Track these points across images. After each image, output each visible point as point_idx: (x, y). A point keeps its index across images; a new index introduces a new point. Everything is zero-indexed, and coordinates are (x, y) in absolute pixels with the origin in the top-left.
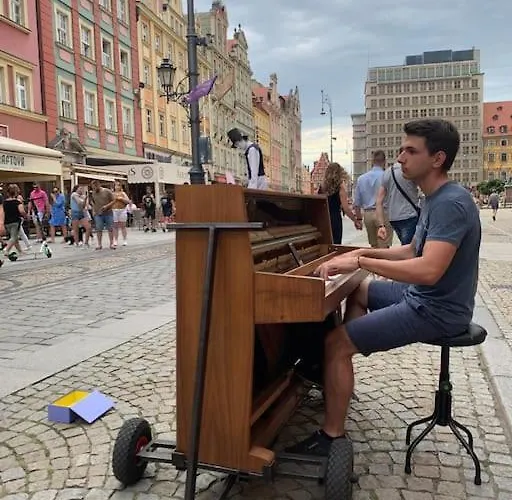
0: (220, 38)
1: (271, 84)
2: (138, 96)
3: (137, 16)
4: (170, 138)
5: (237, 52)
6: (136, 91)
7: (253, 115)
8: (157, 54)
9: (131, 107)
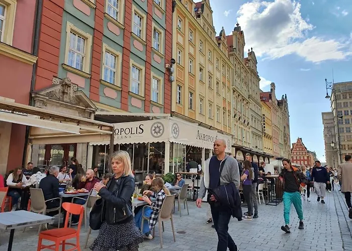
0: (239, 51)
1: (271, 89)
2: (169, 70)
3: (173, 7)
4: (198, 111)
5: (251, 64)
6: (167, 65)
7: (261, 106)
8: (189, 44)
9: (162, 79)
